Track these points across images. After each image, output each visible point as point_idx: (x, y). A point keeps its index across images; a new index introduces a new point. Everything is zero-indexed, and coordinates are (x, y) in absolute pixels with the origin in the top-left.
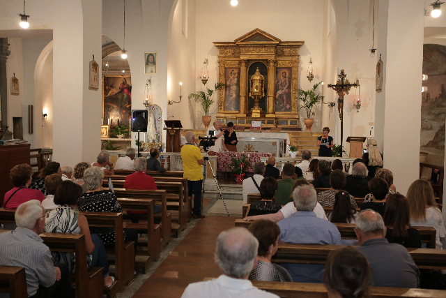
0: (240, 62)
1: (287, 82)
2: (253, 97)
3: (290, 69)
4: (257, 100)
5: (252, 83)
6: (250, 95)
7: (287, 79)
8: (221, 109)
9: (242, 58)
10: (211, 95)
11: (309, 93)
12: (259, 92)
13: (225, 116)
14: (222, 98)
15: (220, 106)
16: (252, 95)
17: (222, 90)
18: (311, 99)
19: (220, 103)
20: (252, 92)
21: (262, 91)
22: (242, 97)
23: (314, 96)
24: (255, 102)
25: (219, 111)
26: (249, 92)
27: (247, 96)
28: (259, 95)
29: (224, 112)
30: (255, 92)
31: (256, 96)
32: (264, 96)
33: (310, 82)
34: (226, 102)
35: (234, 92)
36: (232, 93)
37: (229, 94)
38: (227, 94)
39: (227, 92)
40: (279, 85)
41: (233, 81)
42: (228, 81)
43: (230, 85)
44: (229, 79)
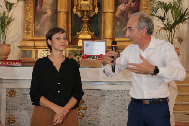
2: (79, 14)
4: (85, 19)
6: (75, 10)
8: (28, 33)
10: (10, 10)
11: (172, 7)
12: (89, 5)
13: (35, 46)
14: (30, 16)
15: (27, 29)
16: (77, 11)
17: (30, 3)
18: (174, 17)
19: (26, 24)
20: (78, 5)
21: (95, 5)
22: (62, 13)
23: (180, 12)
24: (82, 22)
25: (25, 38)
26: (74, 6)
27: (70, 13)
28: (90, 10)
29: (32, 38)
30: (83, 4)
31: (84, 11)
32: (97, 13)
34: (36, 23)
35: (48, 7)
36: (46, 8)
37: (41, 10)
38: (38, 11)
39: (38, 8)
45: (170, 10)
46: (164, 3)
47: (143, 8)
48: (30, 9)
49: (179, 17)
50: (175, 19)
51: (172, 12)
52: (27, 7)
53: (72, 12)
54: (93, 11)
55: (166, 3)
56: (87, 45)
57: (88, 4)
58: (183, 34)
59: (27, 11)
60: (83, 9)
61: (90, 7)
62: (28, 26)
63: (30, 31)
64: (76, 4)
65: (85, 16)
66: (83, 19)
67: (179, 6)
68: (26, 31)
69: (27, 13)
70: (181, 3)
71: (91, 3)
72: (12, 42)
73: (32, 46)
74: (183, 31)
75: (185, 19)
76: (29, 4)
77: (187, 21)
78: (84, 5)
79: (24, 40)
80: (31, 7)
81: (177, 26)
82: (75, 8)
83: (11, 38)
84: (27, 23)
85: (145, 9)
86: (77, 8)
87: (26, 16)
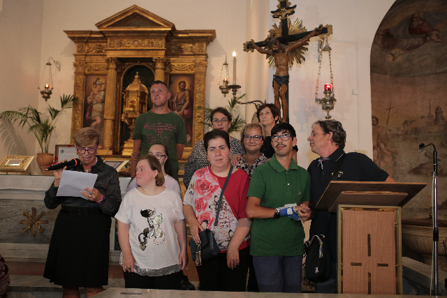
0: (108, 61)
1: (188, 98)
2: (126, 121)
3: (192, 77)
5: (126, 97)
6: (123, 118)
7: (187, 92)
9: (111, 54)
10: (54, 117)
14: (78, 124)
16: (126, 118)
17: (79, 110)
20: (125, 112)
22: (108, 121)
24: (130, 130)
26: (122, 113)
30: (128, 111)
31: (132, 119)
33: (225, 96)
35: (98, 114)
36: (95, 115)
37: (90, 118)
38: (87, 118)
39: (87, 115)
40: (173, 102)
41: (97, 96)
42: (89, 95)
43: (92, 103)
44: (92, 94)
48: (79, 117)
52: (76, 115)
53: (121, 120)
56: (62, 151)
57: (134, 111)
59: (75, 119)
60: (129, 116)
61: (136, 115)
66: (130, 127)
71: (139, 109)
76: (78, 112)
78: (131, 112)
80: (80, 115)
85: (199, 117)
86: (124, 115)
87: (75, 124)
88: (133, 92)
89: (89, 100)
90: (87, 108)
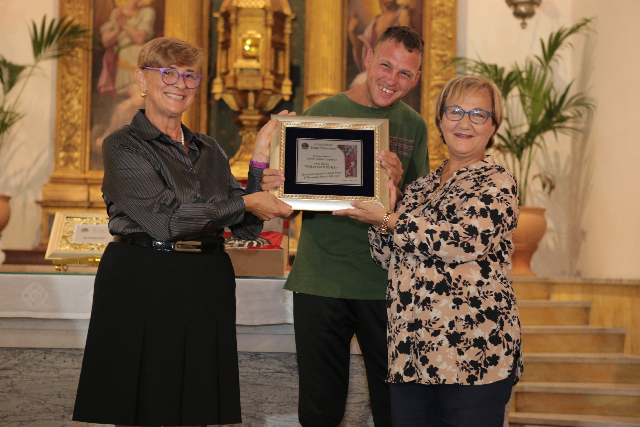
2: (231, 101)
4: (250, 116)
5: (228, 28)
6: (217, 89)
7: (404, 14)
8: (69, 161)
10: (9, 85)
11: (522, 80)
12: (262, 72)
13: (92, 199)
14: (76, 105)
15: (68, 147)
16: (226, 90)
17: (78, 65)
18: (530, 111)
19: (63, 132)
20: (227, 73)
21: (281, 71)
23: (547, 95)
24: (240, 125)
25: (60, 174)
26: (214, 76)
27: (204, 97)
28: (263, 89)
29: (83, 176)
30: (242, 69)
31: (245, 92)
32: (287, 98)
33: (524, 25)
34: (96, 128)
36: (126, 82)
37: (111, 88)
38: (103, 90)
39: (103, 79)
40: (361, 44)
41: (132, 22)
42: (107, 19)
43: (115, 43)
44: (114, 14)
45: (515, 91)
46: (495, 67)
47: (433, 83)
48: (77, 84)
49: (544, 112)
50: (532, 117)
51: (522, 96)
52: (69, 79)
53: (210, 95)
54: (274, 93)
55: (503, 69)
57: (258, 70)
58: (558, 165)
59: (67, 91)
60: (242, 84)
61: (263, 80)
62: (69, 138)
63: (76, 155)
64: (220, 69)
65: (251, 108)
66: (242, 117)
67: (545, 76)
68: (62, 154)
69: (69, 96)
70: (551, 69)
71: (270, 65)
72: (19, 189)
73: (83, 202)
74: (557, 155)
75: (563, 119)
76: (75, 69)
77: (569, 124)
78: (246, 73)
79: (55, 181)
80: (80, 78)
81: (538, 139)
82: (218, 80)
83: (15, 174)
84: (68, 127)
86: (224, 83)
87: (65, 107)
88: (251, 12)
89: (107, 35)
90: (102, 57)
